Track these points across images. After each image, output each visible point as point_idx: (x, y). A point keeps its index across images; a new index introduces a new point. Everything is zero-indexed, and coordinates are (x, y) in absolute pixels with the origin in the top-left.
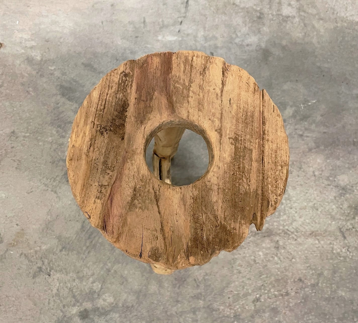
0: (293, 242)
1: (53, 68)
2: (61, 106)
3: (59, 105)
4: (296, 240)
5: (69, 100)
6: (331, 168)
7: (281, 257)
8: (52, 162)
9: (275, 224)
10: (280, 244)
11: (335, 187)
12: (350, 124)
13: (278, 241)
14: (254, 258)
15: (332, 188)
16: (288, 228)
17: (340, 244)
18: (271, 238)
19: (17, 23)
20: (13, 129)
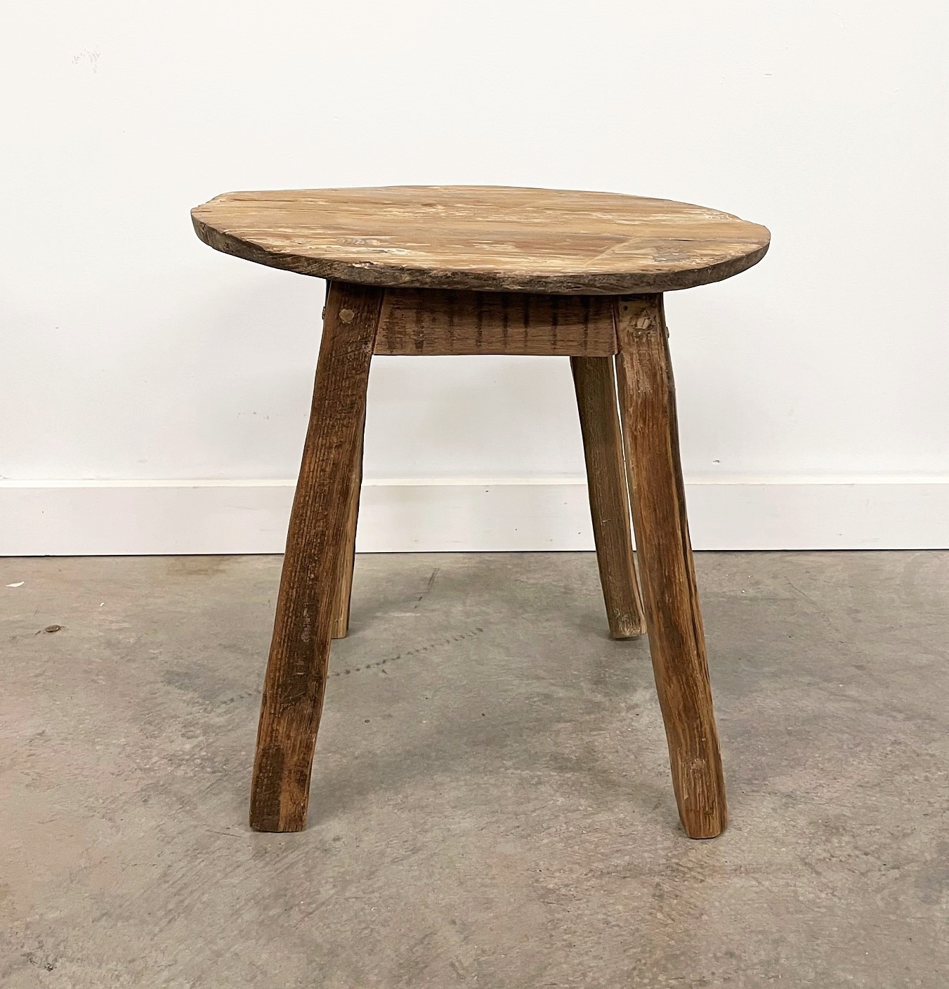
1: (156, 652)
2: (160, 696)
3: (157, 695)
4: (702, 881)
5: (180, 688)
6: (751, 767)
7: (674, 913)
8: (117, 773)
9: (646, 855)
10: (666, 890)
11: (769, 794)
12: (772, 709)
13: (658, 885)
14: (605, 917)
15: (763, 796)
16: (677, 861)
17: (812, 884)
18: (642, 879)
19: (101, 605)
20: (44, 729)
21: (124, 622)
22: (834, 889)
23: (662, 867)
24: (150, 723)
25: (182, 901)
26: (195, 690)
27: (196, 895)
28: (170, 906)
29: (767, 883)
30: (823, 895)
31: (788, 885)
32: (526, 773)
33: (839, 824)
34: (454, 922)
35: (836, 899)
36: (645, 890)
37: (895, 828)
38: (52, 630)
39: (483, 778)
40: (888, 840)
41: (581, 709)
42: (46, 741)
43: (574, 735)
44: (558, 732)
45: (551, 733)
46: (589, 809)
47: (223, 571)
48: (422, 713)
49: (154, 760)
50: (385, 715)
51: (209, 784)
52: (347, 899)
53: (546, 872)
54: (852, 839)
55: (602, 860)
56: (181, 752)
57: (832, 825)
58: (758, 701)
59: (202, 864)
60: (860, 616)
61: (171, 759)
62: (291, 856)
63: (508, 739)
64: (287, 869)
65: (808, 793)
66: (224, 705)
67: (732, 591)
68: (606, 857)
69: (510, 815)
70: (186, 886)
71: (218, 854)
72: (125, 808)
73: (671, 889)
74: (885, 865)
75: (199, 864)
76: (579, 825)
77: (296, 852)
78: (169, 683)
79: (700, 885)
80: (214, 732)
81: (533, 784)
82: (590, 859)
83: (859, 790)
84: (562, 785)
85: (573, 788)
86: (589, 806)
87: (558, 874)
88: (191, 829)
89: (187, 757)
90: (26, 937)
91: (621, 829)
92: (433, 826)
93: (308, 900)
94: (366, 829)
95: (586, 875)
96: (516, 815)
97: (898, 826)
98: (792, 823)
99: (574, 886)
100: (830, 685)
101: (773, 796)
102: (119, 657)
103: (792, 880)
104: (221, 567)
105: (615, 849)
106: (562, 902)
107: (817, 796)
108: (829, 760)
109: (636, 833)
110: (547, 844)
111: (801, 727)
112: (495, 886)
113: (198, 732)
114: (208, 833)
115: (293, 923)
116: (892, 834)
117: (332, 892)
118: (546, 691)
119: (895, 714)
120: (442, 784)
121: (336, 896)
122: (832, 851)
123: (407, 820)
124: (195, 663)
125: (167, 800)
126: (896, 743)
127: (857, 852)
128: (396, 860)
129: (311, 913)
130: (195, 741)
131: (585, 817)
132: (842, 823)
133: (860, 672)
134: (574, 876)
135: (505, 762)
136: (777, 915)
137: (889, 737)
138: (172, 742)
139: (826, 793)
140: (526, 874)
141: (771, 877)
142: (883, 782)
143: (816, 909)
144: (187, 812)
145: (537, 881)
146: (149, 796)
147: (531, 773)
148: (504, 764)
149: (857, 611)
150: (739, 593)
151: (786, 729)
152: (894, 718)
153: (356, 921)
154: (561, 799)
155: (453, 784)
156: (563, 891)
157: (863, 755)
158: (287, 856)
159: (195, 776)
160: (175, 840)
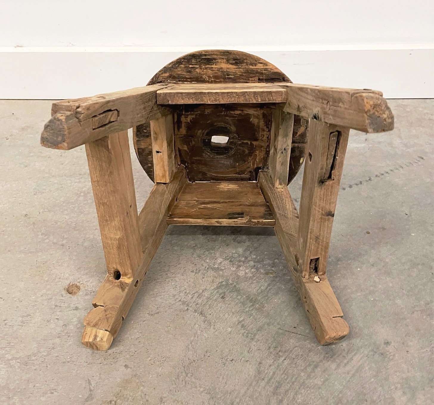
27: (291, 394)
48: (407, 227)
50: (380, 228)
56: (236, 255)
62: (355, 358)
64: (357, 371)
71: (295, 353)
72: (209, 303)
75: (283, 362)
88: (266, 326)
94: (407, 335)
114: (281, 331)
125: (239, 297)
144: (258, 309)
146: (225, 293)
158: (352, 359)
159: (254, 276)
160: (257, 337)
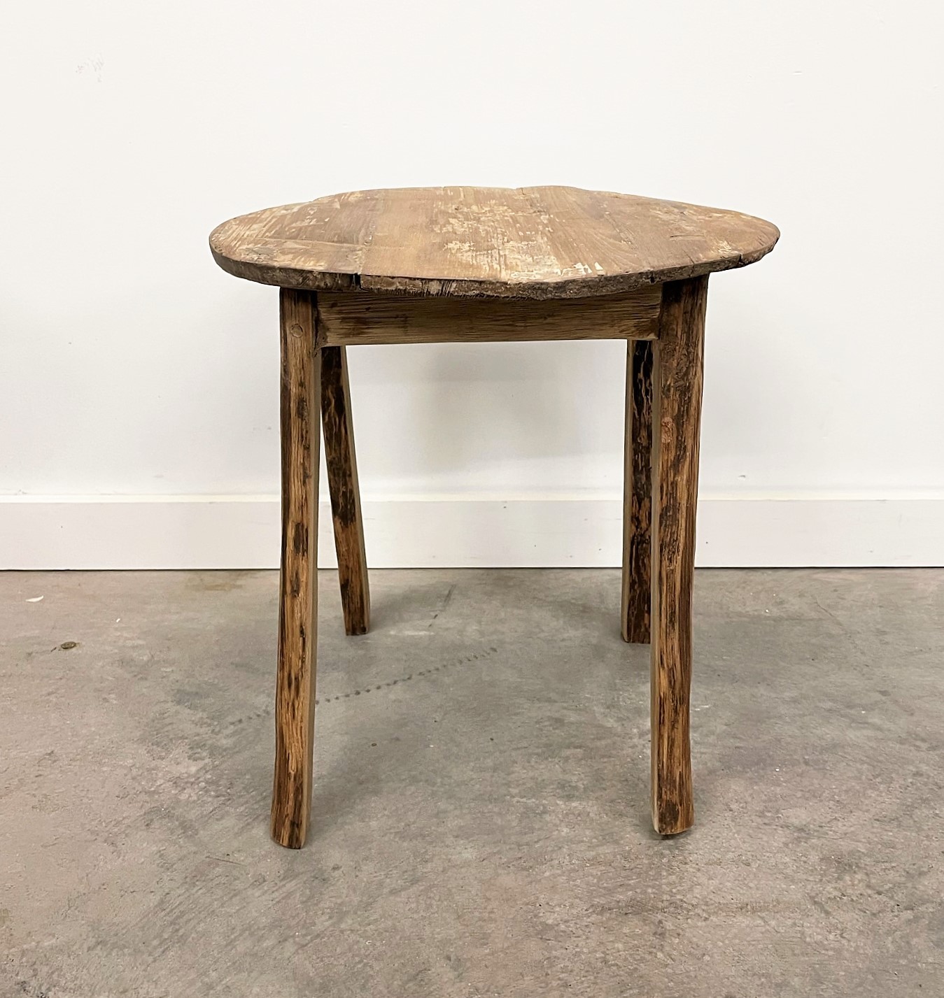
0: (699, 924)
1: (168, 670)
2: (169, 716)
3: (166, 715)
4: (706, 919)
5: (189, 708)
6: (764, 798)
7: (675, 953)
8: (121, 796)
9: (650, 890)
10: (668, 928)
11: (782, 827)
12: (790, 736)
13: (660, 922)
14: (603, 955)
15: (775, 829)
16: (682, 897)
17: (820, 925)
18: (644, 916)
19: (117, 621)
20: (53, 748)
21: (139, 638)
22: (843, 931)
23: (666, 904)
24: (158, 744)
25: (177, 930)
26: (204, 711)
27: (193, 923)
28: (166, 936)
29: (773, 923)
30: (831, 937)
31: (795, 924)
32: (531, 802)
33: (853, 860)
34: (449, 958)
35: (844, 942)
36: (647, 928)
37: (911, 867)
38: (67, 647)
39: (487, 806)
40: (903, 879)
41: (592, 734)
42: (55, 761)
43: (583, 762)
44: (567, 759)
45: (559, 759)
46: (594, 840)
47: (240, 587)
48: (429, 737)
49: (159, 783)
50: (392, 739)
51: (211, 809)
52: (342, 932)
53: (547, 906)
54: (865, 877)
55: (604, 895)
56: (186, 775)
57: (846, 861)
58: (776, 728)
59: (201, 891)
60: (888, 638)
61: (176, 782)
62: (288, 886)
63: (516, 765)
64: (283, 898)
65: (821, 827)
66: (232, 727)
67: (756, 610)
68: (610, 891)
69: (513, 846)
70: (183, 913)
71: (216, 882)
72: (127, 832)
73: (672, 927)
74: (898, 905)
75: (197, 892)
76: (583, 858)
77: (294, 881)
78: (179, 703)
79: (704, 923)
80: (220, 754)
81: (538, 814)
82: (592, 894)
83: (877, 824)
84: (567, 814)
85: (579, 818)
86: (595, 838)
87: (557, 909)
88: (191, 855)
89: (193, 780)
90: (21, 965)
91: (626, 862)
92: (434, 855)
93: (304, 932)
94: (366, 859)
95: (586, 910)
96: (519, 845)
97: (914, 864)
98: (804, 859)
99: (573, 922)
100: (852, 712)
101: (785, 829)
102: (132, 675)
103: (801, 919)
104: (239, 583)
105: (619, 884)
106: (560, 939)
107: (831, 831)
108: (847, 791)
109: (641, 866)
110: (548, 877)
111: (820, 757)
112: (491, 920)
113: (204, 754)
114: (208, 860)
115: (287, 955)
116: (908, 873)
117: (327, 924)
118: (557, 715)
119: (918, 743)
120: (445, 812)
121: (331, 929)
122: (843, 890)
123: (408, 849)
124: (206, 683)
125: (169, 824)
126: (918, 774)
127: (870, 892)
128: (394, 891)
129: (306, 945)
130: (201, 764)
131: (590, 848)
132: (855, 859)
133: (884, 698)
134: (575, 912)
135: (510, 789)
136: (782, 957)
137: (911, 768)
138: (178, 764)
139: (840, 827)
140: (525, 908)
141: (778, 916)
142: (901, 816)
143: (823, 952)
144: (188, 837)
145: (536, 916)
146: (152, 820)
147: (537, 802)
148: (509, 791)
149: (884, 633)
150: (763, 613)
151: (804, 758)
152: (918, 748)
153: (350, 955)
154: (565, 830)
155: (457, 812)
156: (563, 927)
157: (882, 787)
158: (284, 885)
159: (199, 799)
160: (174, 867)
